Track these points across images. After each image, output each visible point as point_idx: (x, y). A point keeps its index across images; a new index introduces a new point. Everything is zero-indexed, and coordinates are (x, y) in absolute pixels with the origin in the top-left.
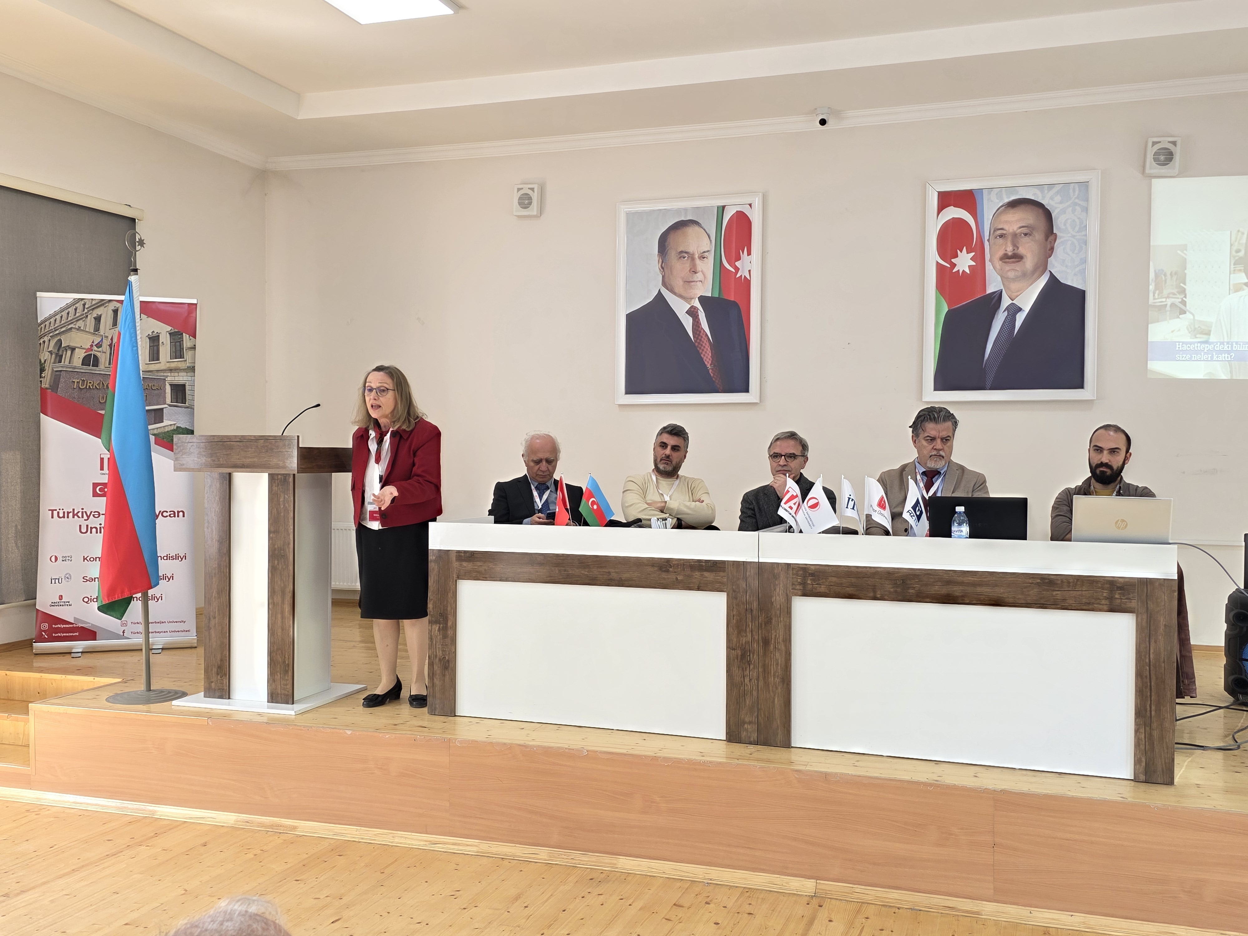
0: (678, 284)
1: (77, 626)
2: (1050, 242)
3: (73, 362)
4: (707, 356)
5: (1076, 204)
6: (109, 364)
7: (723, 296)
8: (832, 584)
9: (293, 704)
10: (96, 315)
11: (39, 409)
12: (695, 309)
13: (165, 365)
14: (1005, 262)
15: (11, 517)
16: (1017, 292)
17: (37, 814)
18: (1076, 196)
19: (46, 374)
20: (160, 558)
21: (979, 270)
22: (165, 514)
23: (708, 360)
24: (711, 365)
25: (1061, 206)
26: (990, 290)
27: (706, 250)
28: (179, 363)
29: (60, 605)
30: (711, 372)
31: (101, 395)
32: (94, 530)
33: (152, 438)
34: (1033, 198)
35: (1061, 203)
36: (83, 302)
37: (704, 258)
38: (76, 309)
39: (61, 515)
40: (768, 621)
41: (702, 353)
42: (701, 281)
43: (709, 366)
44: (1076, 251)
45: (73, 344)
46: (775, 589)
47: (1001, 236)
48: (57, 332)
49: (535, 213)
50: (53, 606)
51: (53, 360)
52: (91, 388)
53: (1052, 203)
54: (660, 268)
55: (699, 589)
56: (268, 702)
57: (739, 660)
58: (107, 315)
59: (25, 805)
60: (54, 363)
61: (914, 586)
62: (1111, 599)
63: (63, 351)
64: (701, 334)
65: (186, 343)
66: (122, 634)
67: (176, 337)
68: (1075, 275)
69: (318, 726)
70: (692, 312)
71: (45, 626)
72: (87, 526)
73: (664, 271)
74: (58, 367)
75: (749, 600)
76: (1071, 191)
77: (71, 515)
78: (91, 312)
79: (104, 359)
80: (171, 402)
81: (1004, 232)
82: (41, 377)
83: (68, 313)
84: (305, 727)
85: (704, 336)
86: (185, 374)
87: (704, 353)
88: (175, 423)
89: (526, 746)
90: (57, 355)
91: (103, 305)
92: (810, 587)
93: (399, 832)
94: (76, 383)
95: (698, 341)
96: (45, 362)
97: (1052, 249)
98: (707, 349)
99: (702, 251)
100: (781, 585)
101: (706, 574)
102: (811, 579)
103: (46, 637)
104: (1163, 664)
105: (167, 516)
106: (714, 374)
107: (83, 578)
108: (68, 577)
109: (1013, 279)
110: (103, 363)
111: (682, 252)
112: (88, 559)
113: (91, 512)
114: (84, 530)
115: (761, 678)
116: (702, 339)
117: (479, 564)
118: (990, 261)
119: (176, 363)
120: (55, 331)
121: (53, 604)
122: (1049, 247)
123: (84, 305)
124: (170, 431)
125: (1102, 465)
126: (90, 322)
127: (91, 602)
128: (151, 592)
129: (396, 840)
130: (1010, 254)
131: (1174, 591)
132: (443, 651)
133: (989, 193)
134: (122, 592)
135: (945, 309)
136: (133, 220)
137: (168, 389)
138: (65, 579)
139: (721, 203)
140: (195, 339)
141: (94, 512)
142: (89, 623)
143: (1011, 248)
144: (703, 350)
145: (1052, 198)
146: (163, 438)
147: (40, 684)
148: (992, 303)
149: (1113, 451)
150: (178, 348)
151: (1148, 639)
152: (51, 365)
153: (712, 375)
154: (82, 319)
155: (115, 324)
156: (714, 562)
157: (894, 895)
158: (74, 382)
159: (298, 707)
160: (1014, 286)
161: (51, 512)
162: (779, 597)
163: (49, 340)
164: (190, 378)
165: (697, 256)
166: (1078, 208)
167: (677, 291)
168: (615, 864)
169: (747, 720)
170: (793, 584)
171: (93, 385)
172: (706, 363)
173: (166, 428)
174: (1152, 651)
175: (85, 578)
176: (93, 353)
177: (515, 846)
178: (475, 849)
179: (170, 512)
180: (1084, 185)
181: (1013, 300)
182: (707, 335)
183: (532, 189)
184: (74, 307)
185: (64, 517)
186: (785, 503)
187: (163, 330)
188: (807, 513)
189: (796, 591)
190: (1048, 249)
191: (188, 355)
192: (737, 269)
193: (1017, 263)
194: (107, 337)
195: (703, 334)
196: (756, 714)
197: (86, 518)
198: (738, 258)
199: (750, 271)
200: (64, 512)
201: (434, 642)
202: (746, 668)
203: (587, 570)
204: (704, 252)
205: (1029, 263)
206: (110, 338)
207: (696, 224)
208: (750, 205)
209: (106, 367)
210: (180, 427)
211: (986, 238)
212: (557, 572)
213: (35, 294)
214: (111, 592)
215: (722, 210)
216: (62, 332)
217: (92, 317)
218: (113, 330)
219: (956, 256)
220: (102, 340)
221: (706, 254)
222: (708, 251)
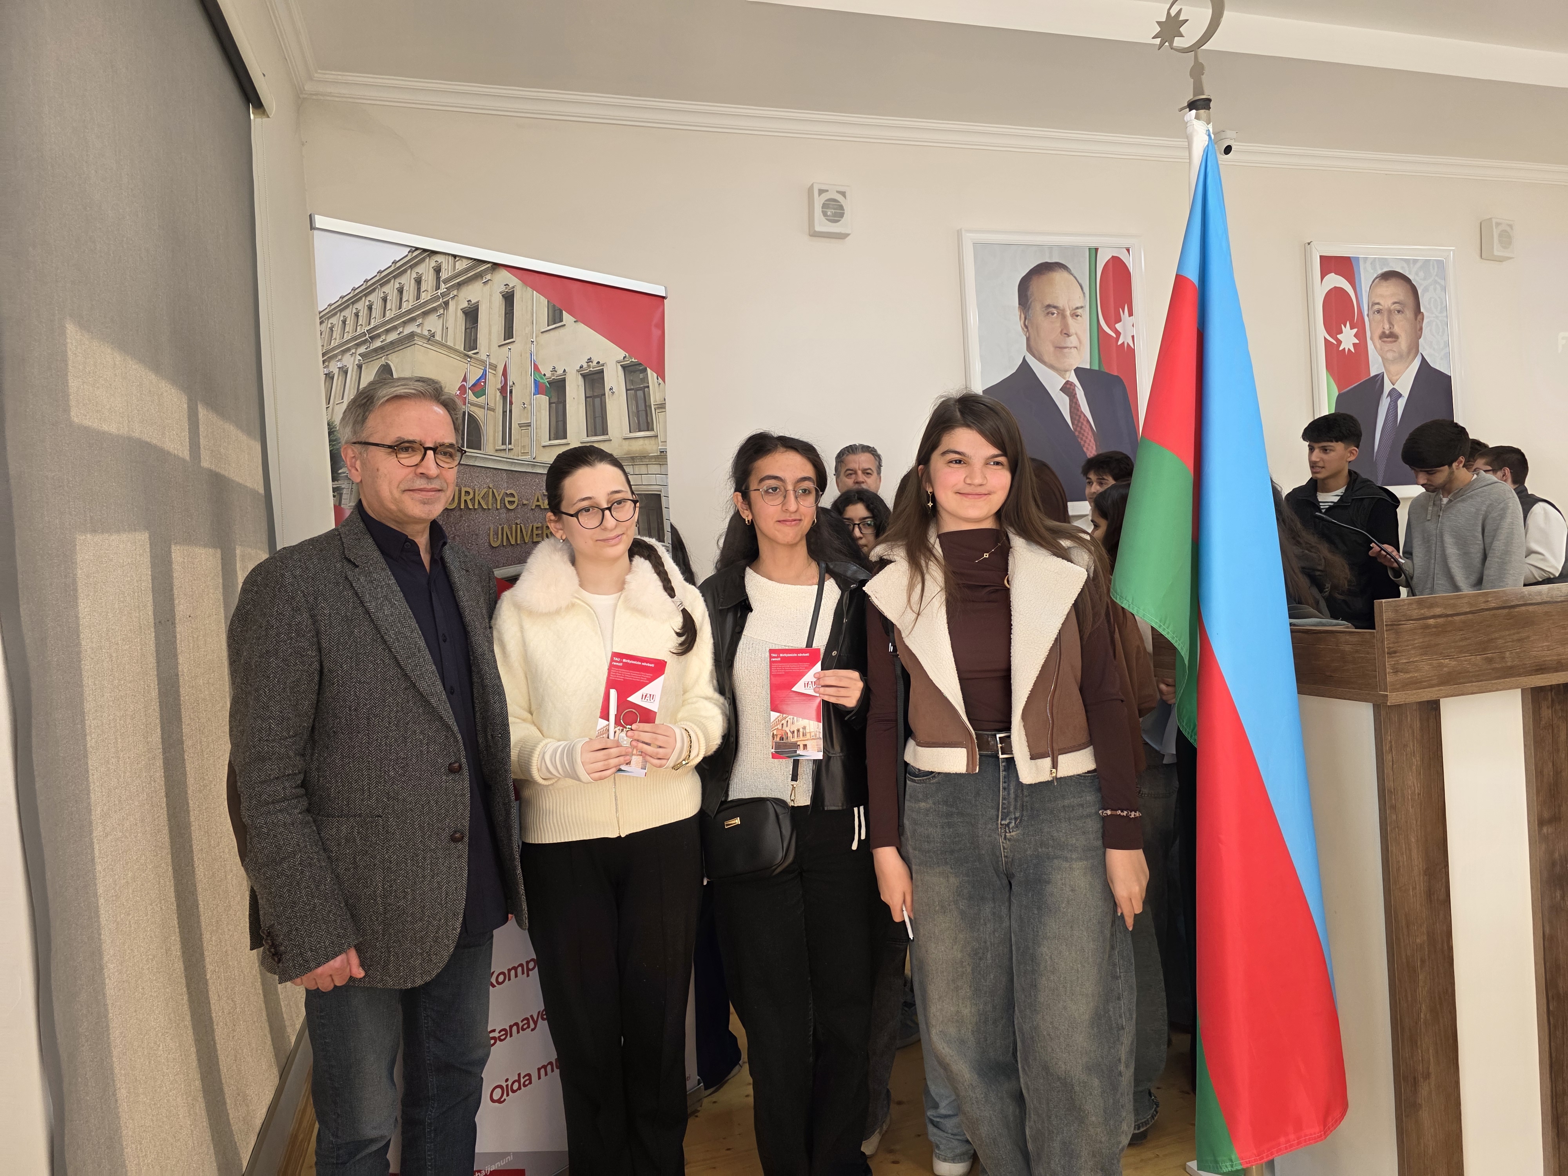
0: (1047, 349)
2: (1419, 321)
4: (1091, 450)
5: (1436, 282)
6: (504, 443)
7: (1105, 369)
10: (466, 305)
12: (1071, 385)
13: (621, 445)
14: (1383, 341)
18: (1435, 273)
21: (1361, 347)
25: (1426, 283)
26: (1373, 371)
27: (1079, 305)
34: (1401, 272)
35: (1425, 279)
36: (434, 261)
37: (1077, 316)
38: (417, 281)
41: (1084, 445)
42: (1076, 347)
44: (1440, 334)
47: (1379, 311)
48: (378, 343)
52: (471, 506)
54: (1023, 326)
58: (490, 308)
64: (1081, 420)
68: (1442, 359)
73: (1028, 331)
76: (1431, 267)
78: (455, 292)
79: (492, 427)
81: (1381, 307)
83: (400, 291)
85: (1085, 423)
91: (479, 276)
95: (1075, 428)
97: (1421, 329)
98: (1090, 441)
99: (1074, 307)
109: (1392, 360)
110: (491, 439)
111: (1049, 306)
116: (1083, 427)
118: (1372, 339)
120: (373, 338)
122: (1418, 327)
123: (438, 270)
126: (455, 323)
130: (1387, 332)
133: (1364, 263)
139: (1093, 242)
140: (663, 382)
143: (1388, 326)
144: (1085, 442)
150: (639, 405)
154: (434, 310)
155: (509, 331)
160: (1393, 368)
163: (360, 367)
165: (1068, 313)
166: (1438, 286)
167: (1046, 359)
171: (472, 500)
180: (1441, 262)
181: (1394, 384)
182: (1088, 421)
183: (843, 194)
184: (415, 272)
187: (608, 356)
190: (1418, 329)
191: (657, 422)
192: (1118, 334)
193: (1395, 344)
194: (494, 367)
195: (1084, 420)
198: (1119, 320)
199: (1133, 337)
204: (1077, 308)
205: (1403, 343)
206: (500, 368)
207: (1064, 269)
208: (1128, 250)
209: (499, 450)
211: (1366, 313)
213: (312, 219)
215: (1094, 252)
216: (392, 343)
217: (456, 309)
218: (506, 348)
219: (1341, 332)
220: (484, 375)
221: (1079, 311)
222: (1082, 307)
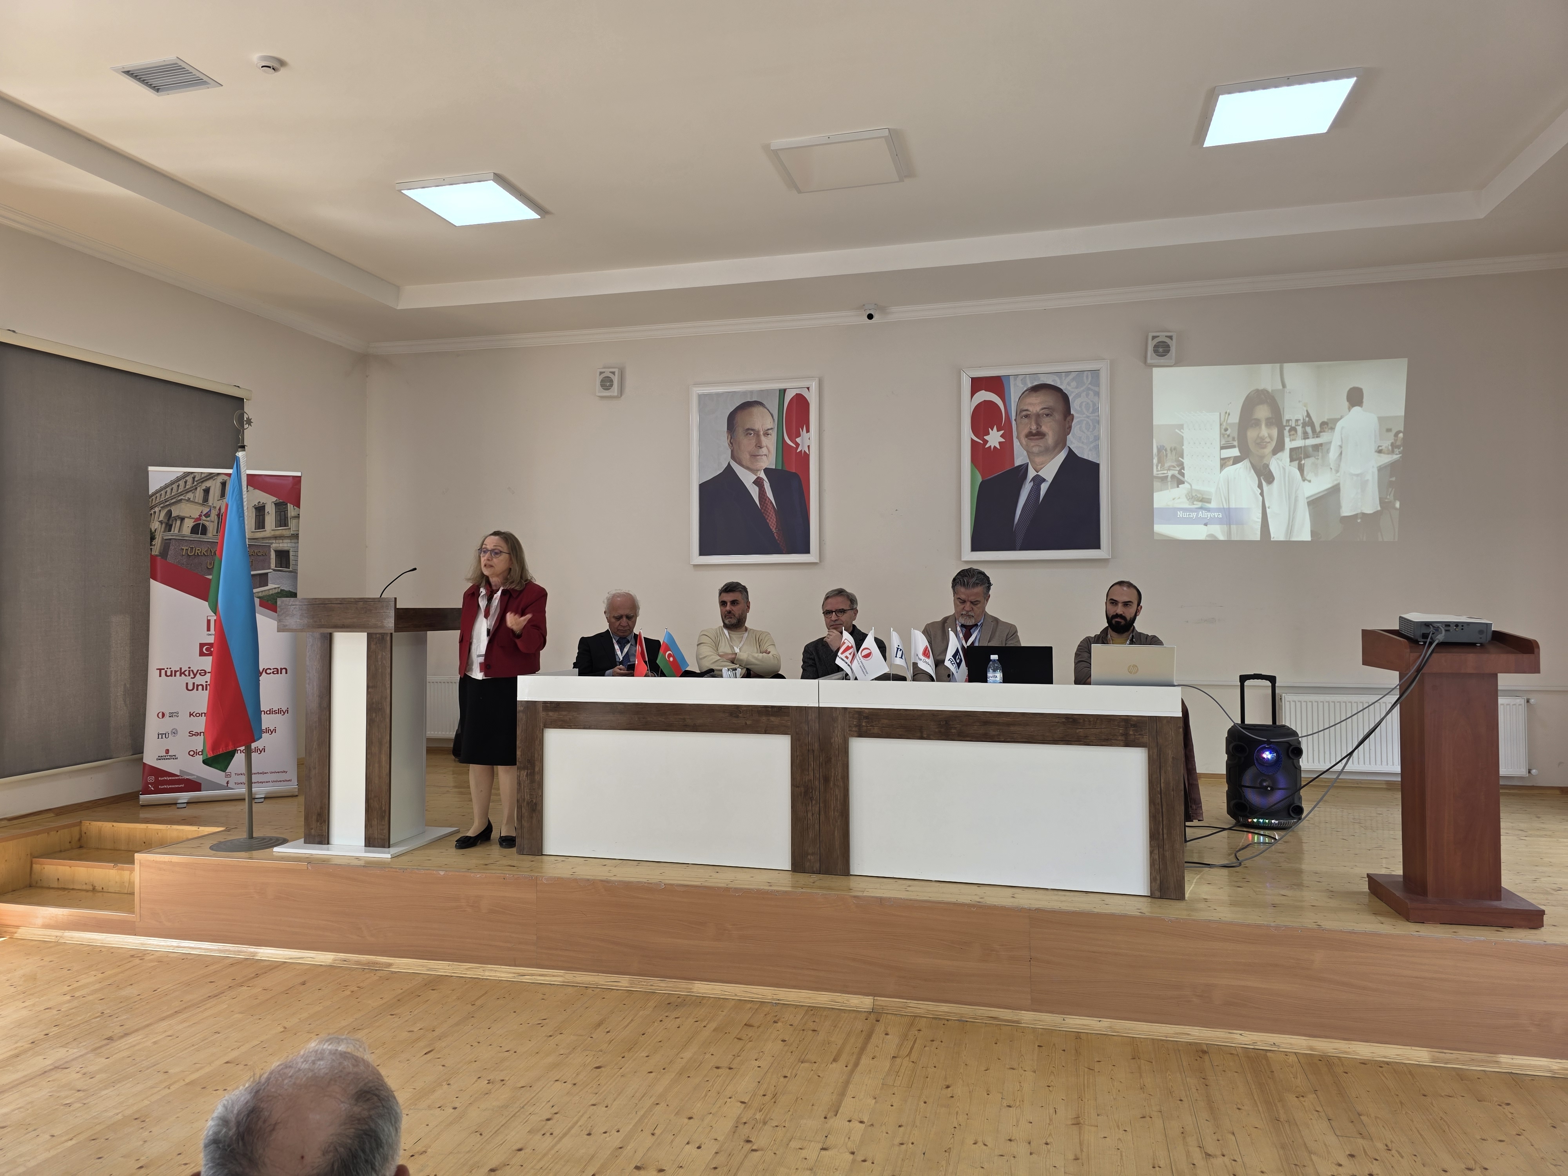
0: (745, 457)
1: (183, 778)
2: (1068, 421)
3: (182, 530)
4: (772, 521)
5: (1089, 389)
6: (217, 533)
7: (785, 469)
8: (884, 726)
9: (389, 847)
10: (205, 488)
11: (149, 575)
12: (761, 479)
13: (270, 533)
14: (1028, 439)
15: (120, 676)
16: (1042, 464)
17: (141, 959)
18: (1089, 382)
19: (156, 542)
20: (263, 712)
21: (1007, 446)
22: (268, 671)
23: (773, 525)
24: (776, 529)
25: (1077, 391)
26: (1018, 463)
27: (770, 427)
28: (284, 531)
29: (167, 759)
30: (776, 535)
31: (209, 561)
32: (200, 687)
33: (257, 601)
34: (1052, 383)
35: (1077, 388)
36: (192, 476)
37: (768, 434)
38: (186, 482)
39: (169, 674)
40: (828, 760)
41: (767, 519)
42: (766, 455)
43: (774, 530)
44: (1091, 430)
45: (182, 514)
46: (834, 732)
47: (1026, 416)
48: (168, 503)
49: (616, 394)
50: (160, 759)
51: (163, 530)
52: (200, 554)
53: (1069, 388)
54: (729, 443)
55: (766, 733)
56: (365, 846)
57: (802, 797)
58: (215, 488)
59: (129, 951)
60: (164, 532)
61: (956, 726)
62: (1126, 735)
63: (173, 520)
64: (767, 502)
65: (291, 512)
66: (226, 785)
67: (281, 508)
68: (1090, 450)
69: (413, 867)
70: (758, 482)
71: (151, 779)
72: (194, 683)
73: (732, 446)
74: (168, 536)
75: (811, 741)
76: (1085, 378)
77: (178, 674)
78: (200, 484)
79: (211, 528)
80: (276, 567)
81: (1029, 413)
82: (151, 545)
83: (178, 486)
84: (400, 869)
85: (769, 504)
86: (288, 541)
87: (769, 518)
88: (279, 586)
89: (607, 882)
90: (167, 524)
91: (212, 478)
92: (864, 728)
93: (489, 966)
94: (184, 550)
95: (764, 508)
96: (155, 531)
97: (1070, 427)
98: (772, 515)
99: (766, 429)
100: (839, 728)
101: (772, 719)
102: (865, 722)
103: (153, 789)
104: (1172, 793)
105: (270, 673)
106: (778, 537)
107: (189, 733)
108: (175, 732)
109: (1037, 453)
110: (211, 532)
111: (748, 429)
112: (194, 714)
113: (198, 670)
114: (190, 687)
115: (822, 813)
116: (768, 506)
117: (564, 713)
118: (1018, 438)
119: (281, 531)
120: (166, 502)
121: (159, 758)
122: (1067, 426)
123: (194, 478)
124: (275, 593)
125: (1117, 616)
126: (199, 494)
127: (196, 755)
128: (253, 745)
129: (487, 973)
130: (1034, 432)
131: (1180, 728)
132: (531, 795)
133: (1015, 379)
134: (227, 746)
135: (979, 479)
136: (241, 400)
137: (273, 555)
138: (172, 734)
139: (782, 386)
140: (299, 508)
141: (201, 671)
142: (195, 775)
143: (1035, 427)
144: (768, 516)
145: (1069, 384)
146: (268, 601)
147: (145, 834)
148: (1020, 474)
149: (1126, 604)
150: (283, 517)
151: (1158, 771)
152: (161, 534)
153: (777, 538)
154: (191, 491)
155: (223, 495)
156: (779, 708)
157: (944, 1008)
158: (183, 549)
159: (394, 850)
160: (1038, 460)
161: (159, 671)
162: (838, 738)
163: (160, 511)
164: (293, 545)
165: (762, 433)
166: (1091, 393)
167: (744, 463)
168: (691, 989)
169: (810, 851)
170: (850, 727)
171: (201, 552)
172: (771, 528)
173: (271, 591)
174: (1162, 781)
175: (191, 733)
176: (201, 522)
177: (598, 975)
178: (560, 979)
179: (273, 669)
180: (1095, 373)
181: (1037, 472)
182: (771, 502)
183: (613, 373)
184: (184, 480)
185: (171, 675)
186: (842, 653)
187: (269, 501)
188: (861, 662)
189: (852, 733)
190: (1067, 428)
191: (292, 524)
192: (797, 445)
193: (1041, 440)
194: (215, 507)
195: (768, 502)
196: (818, 845)
197: (193, 676)
198: (799, 435)
199: (809, 446)
200: (172, 671)
201: (522, 787)
202: (808, 804)
203: (664, 717)
204: (768, 430)
205: (1050, 439)
206: (218, 508)
207: (760, 405)
208: (808, 388)
209: (214, 535)
210: (284, 590)
211: (1013, 418)
212: (636, 719)
213: (147, 468)
214: (215, 746)
215: (783, 392)
216: (173, 503)
217: (200, 490)
218: (221, 501)
219: (988, 434)
220: (210, 510)
221: (770, 432)
222: (772, 429)
